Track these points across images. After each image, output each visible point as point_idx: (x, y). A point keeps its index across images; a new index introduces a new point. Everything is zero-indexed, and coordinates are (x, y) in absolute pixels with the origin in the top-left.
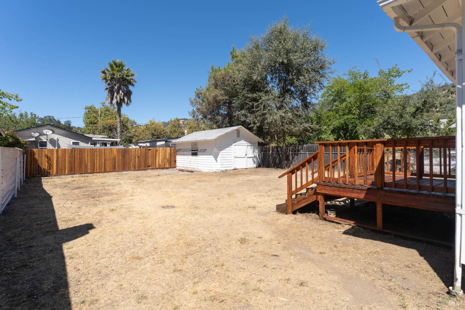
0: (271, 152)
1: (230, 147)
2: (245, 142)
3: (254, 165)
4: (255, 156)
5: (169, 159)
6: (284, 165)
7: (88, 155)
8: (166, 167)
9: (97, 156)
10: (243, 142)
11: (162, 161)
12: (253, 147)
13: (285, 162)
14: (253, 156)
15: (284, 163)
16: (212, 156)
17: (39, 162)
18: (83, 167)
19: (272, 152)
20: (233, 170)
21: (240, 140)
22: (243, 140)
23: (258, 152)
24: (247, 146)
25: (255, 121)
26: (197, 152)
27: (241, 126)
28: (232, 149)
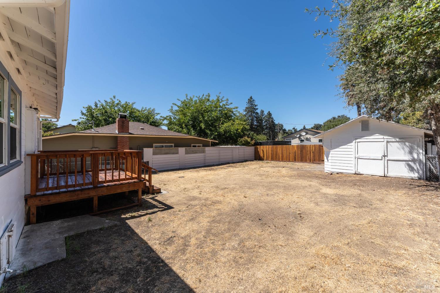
1: (348, 145)
2: (382, 137)
3: (411, 174)
7: (280, 150)
9: (285, 150)
12: (407, 143)
14: (408, 157)
17: (259, 153)
18: (278, 157)
20: (353, 174)
22: (377, 135)
24: (388, 142)
28: (353, 147)
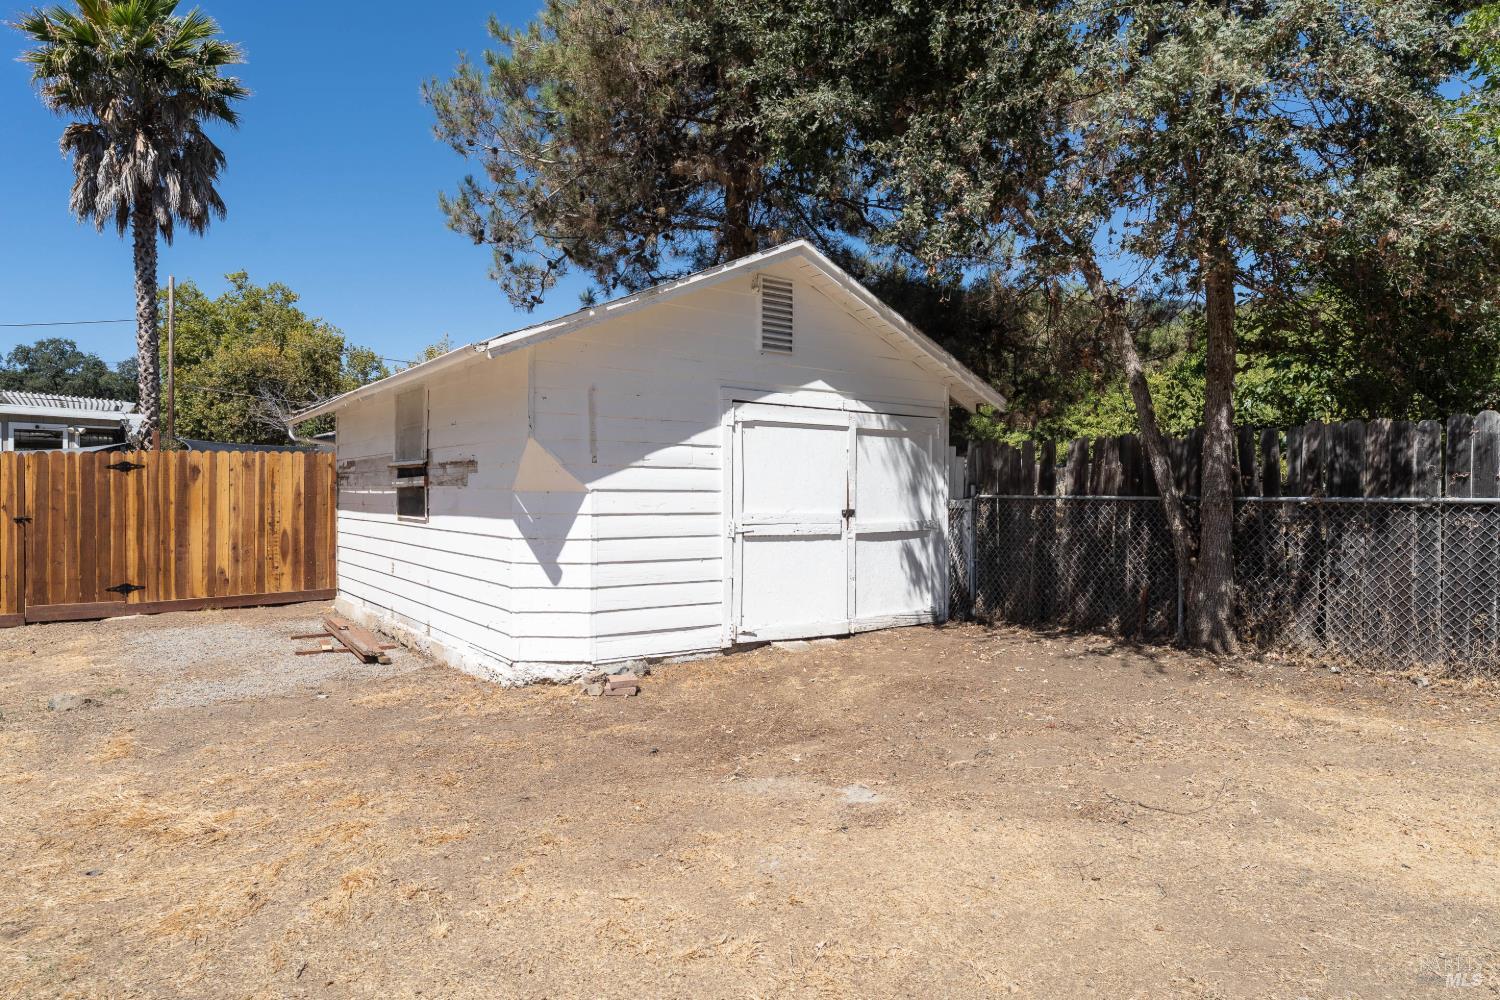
0: (1064, 486)
1: (696, 439)
2: (836, 400)
3: (916, 599)
4: (921, 523)
5: (296, 531)
6: (1214, 617)
8: (270, 588)
10: (820, 397)
11: (235, 548)
12: (907, 442)
13: (1227, 587)
14: (903, 520)
15: (1217, 600)
16: (509, 527)
19: (1079, 487)
20: (726, 651)
21: (795, 382)
22: (820, 384)
23: (953, 495)
24: (861, 432)
25: (938, 177)
26: (419, 481)
27: (801, 243)
28: (720, 458)
